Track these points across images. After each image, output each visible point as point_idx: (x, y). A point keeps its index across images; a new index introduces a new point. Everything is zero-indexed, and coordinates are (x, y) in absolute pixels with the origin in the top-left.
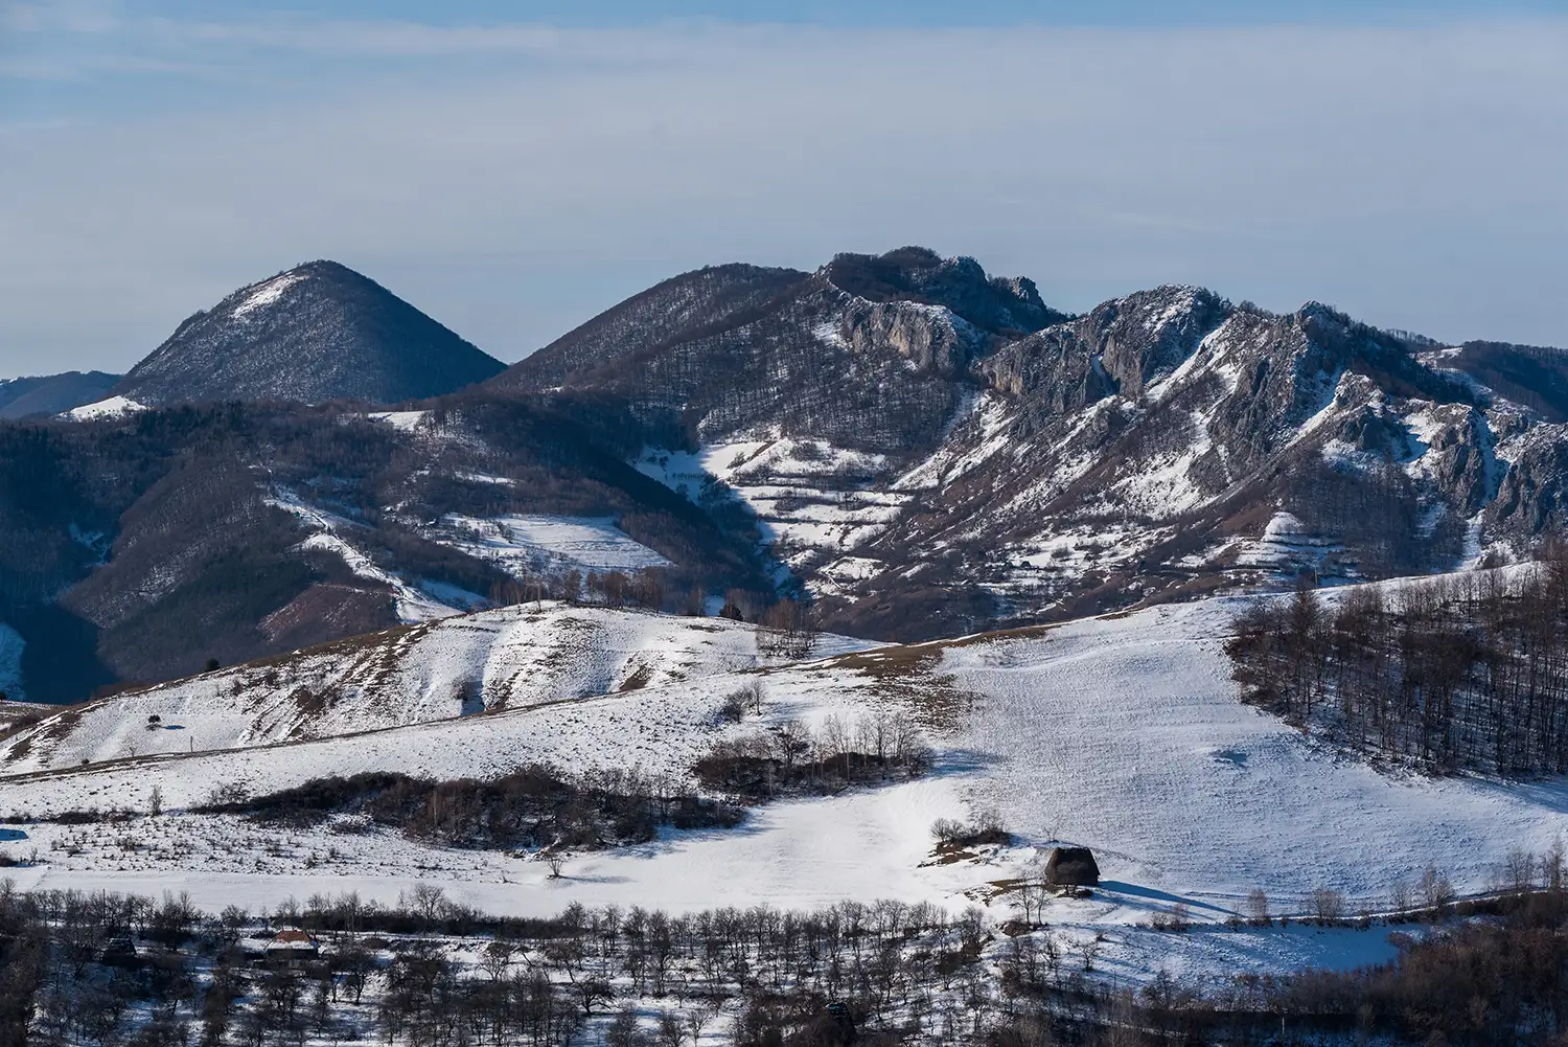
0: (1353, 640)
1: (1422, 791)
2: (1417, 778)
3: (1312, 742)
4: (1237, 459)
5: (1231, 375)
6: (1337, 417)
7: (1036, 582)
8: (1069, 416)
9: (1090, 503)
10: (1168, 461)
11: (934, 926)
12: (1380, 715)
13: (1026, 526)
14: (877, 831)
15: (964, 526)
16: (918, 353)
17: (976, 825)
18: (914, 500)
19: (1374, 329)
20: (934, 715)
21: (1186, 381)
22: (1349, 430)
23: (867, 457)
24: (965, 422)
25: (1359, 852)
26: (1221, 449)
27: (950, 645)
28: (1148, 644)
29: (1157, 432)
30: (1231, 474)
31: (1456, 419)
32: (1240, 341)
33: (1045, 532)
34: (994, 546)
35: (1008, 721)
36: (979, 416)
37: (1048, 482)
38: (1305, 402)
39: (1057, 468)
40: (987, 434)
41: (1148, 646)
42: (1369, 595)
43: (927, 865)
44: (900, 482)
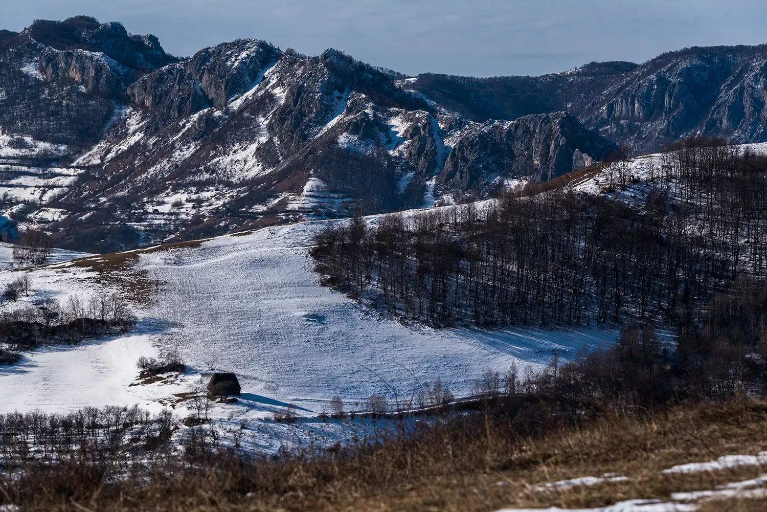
0: (386, 247)
1: (430, 337)
2: (427, 329)
3: (364, 309)
4: (285, 145)
5: (280, 93)
6: (346, 119)
7: (163, 222)
8: (181, 120)
9: (195, 173)
10: (243, 147)
11: (141, 422)
12: (405, 292)
13: (156, 188)
14: (103, 365)
15: (117, 189)
16: (87, 81)
17: (164, 360)
18: (85, 172)
19: (368, 65)
20: (135, 295)
21: (253, 98)
22: (352, 128)
23: (56, 146)
24: (117, 124)
25: (394, 374)
26: (276, 140)
27: (143, 252)
28: (263, 250)
29: (235, 129)
30: (282, 154)
31: (419, 120)
32: (286, 73)
33: (168, 191)
34: (136, 200)
35: (181, 298)
36: (126, 120)
37: (169, 161)
38: (326, 110)
39: (174, 152)
40: (130, 131)
41: (264, 251)
42: (395, 219)
43: (135, 385)
44: (77, 161)
